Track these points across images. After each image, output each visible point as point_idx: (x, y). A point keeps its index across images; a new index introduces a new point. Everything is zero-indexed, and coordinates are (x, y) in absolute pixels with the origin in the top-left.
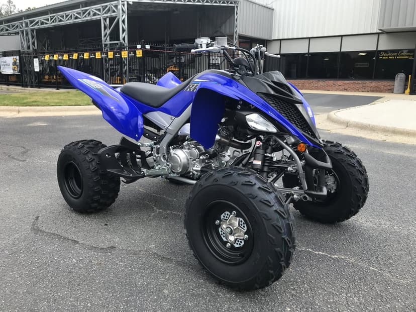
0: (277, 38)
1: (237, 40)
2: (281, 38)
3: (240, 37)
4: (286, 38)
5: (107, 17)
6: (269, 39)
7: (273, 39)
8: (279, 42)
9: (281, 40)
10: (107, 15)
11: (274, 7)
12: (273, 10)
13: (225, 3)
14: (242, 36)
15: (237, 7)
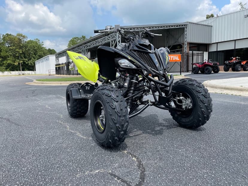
0: (214, 42)
1: (186, 46)
2: (217, 42)
3: (190, 44)
4: (220, 41)
5: (113, 40)
6: (209, 43)
7: (212, 43)
8: (216, 44)
9: (217, 43)
10: (113, 39)
11: (212, 25)
12: (212, 26)
13: (178, 26)
14: (191, 43)
15: (186, 27)
